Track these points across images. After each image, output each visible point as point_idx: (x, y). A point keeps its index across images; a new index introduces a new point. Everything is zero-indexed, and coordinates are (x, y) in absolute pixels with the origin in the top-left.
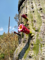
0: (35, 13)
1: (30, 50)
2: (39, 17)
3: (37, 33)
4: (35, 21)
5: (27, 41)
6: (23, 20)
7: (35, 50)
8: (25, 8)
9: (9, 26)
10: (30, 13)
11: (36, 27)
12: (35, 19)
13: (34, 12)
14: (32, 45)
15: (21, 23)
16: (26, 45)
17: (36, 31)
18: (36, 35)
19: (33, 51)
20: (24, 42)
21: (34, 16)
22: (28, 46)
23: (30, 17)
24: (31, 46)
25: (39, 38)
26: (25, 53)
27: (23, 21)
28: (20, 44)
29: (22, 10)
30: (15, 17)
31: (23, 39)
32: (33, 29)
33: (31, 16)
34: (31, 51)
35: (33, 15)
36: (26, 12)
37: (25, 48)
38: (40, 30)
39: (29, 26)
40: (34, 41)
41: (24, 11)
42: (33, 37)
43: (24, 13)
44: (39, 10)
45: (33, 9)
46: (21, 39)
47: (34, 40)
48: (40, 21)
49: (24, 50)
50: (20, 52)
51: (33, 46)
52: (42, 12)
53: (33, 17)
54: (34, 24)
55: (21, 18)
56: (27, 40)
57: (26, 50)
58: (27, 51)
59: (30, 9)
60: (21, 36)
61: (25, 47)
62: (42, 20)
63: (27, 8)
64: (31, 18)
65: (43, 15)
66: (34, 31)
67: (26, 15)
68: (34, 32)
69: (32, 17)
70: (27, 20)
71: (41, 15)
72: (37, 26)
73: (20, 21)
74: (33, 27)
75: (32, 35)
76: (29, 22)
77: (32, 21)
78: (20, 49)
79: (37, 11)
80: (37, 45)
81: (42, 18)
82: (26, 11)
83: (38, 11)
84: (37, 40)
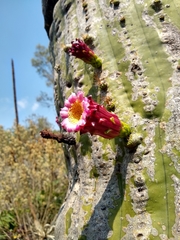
0: (130, 28)
1: (133, 214)
2: (154, 45)
3: (153, 124)
4: (136, 67)
5: (112, 169)
6: (76, 66)
7: (159, 208)
8: (76, 12)
10: (104, 33)
11: (149, 98)
12: (132, 56)
13: (123, 22)
14: (140, 186)
15: (69, 86)
16: (108, 190)
17: (149, 116)
18: (153, 133)
19: (148, 216)
20: (96, 175)
21: (129, 42)
22: (118, 192)
23: (107, 48)
24: (133, 192)
25: (166, 148)
26: (109, 228)
27: (76, 76)
28: (76, 181)
29: (64, 24)
31: (87, 160)
32: (131, 110)
33: (115, 44)
34: (137, 219)
35: (123, 37)
36: (88, 30)
37: (106, 203)
38: (167, 109)
39: (109, 95)
40: (144, 168)
41: (74, 24)
42: (141, 149)
43: (74, 33)
44: (151, 14)
45: (119, 11)
46: (80, 161)
47: (145, 163)
48: (161, 63)
49: (101, 213)
50: (83, 224)
51: (144, 192)
52: (162, 19)
53: (123, 49)
54: (135, 83)
55: (64, 62)
56: (111, 163)
57: (113, 215)
58: (117, 219)
59: (101, 13)
60: (76, 147)
61: (104, 198)
62: (170, 59)
63: (85, 6)
64: (115, 56)
65: (169, 33)
66: (138, 116)
67: (89, 41)
68: (142, 121)
69: (118, 52)
70: (98, 67)
71: (162, 36)
72: (148, 91)
73: (63, 73)
74: (129, 98)
76: (110, 76)
77: (123, 67)
78: (84, 207)
79: (139, 17)
80: (163, 186)
81: (167, 49)
82: (83, 25)
83: (145, 18)
84: (160, 160)
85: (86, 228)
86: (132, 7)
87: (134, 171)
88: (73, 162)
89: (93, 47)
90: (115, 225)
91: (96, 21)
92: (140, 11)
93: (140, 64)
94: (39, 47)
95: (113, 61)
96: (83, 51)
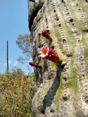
0: (62, 27)
1: (63, 89)
2: (71, 33)
3: (70, 58)
4: (64, 40)
5: (56, 75)
6: (42, 40)
7: (72, 86)
8: (43, 21)
9: (8, 59)
10: (53, 28)
11: (68, 50)
12: (63, 36)
13: (60, 25)
14: (65, 79)
16: (54, 83)
17: (69, 56)
18: (70, 62)
19: (68, 89)
20: (49, 78)
21: (62, 32)
22: (58, 83)
23: (54, 34)
24: (63, 82)
25: (74, 66)
26: (54, 94)
27: (42, 43)
29: (38, 25)
30: (17, 42)
31: (46, 73)
33: (57, 32)
34: (65, 90)
35: (60, 30)
36: (47, 27)
37: (53, 87)
38: (75, 54)
39: (55, 49)
40: (67, 73)
41: (42, 25)
42: (66, 67)
43: (42, 28)
44: (69, 23)
45: (59, 21)
46: (43, 75)
47: (67, 71)
48: (73, 39)
49: (52, 90)
50: (44, 95)
51: (67, 81)
52: (73, 25)
53: (60, 34)
54: (64, 45)
56: (55, 73)
57: (56, 90)
58: (57, 92)
59: (52, 22)
60: (42, 69)
61: (53, 85)
62: (76, 37)
63: (46, 19)
64: (57, 36)
65: (76, 29)
66: (65, 56)
68: (66, 58)
69: (58, 35)
70: (51, 40)
71: (73, 30)
72: (68, 48)
74: (62, 50)
75: (64, 63)
76: (55, 43)
77: (60, 40)
78: (45, 90)
79: (66, 24)
81: (75, 34)
82: (46, 26)
83: (68, 24)
84: (72, 70)
85: (46, 97)
86: (63, 20)
87: (63, 74)
88: (40, 76)
89: (49, 33)
90: (56, 94)
91: (50, 25)
92: (66, 22)
93: (66, 39)
94: (20, 35)
95: (56, 38)
96: (46, 34)
